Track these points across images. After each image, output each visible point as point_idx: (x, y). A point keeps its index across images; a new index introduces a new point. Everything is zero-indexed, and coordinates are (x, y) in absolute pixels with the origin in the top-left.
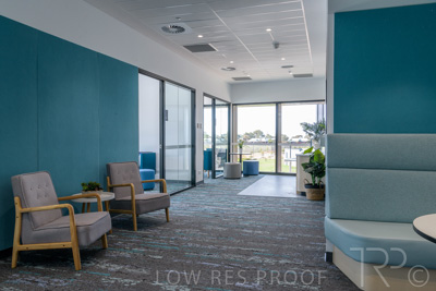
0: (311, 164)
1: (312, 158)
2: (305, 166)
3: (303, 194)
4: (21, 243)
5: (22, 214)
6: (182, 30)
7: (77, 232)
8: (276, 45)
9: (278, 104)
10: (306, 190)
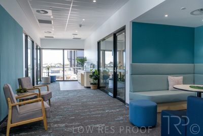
0: (93, 75)
1: (94, 72)
2: (91, 76)
3: (90, 88)
4: (11, 123)
5: (12, 107)
6: (47, 12)
7: (46, 111)
8: (80, 26)
9: (63, 49)
10: (91, 86)
